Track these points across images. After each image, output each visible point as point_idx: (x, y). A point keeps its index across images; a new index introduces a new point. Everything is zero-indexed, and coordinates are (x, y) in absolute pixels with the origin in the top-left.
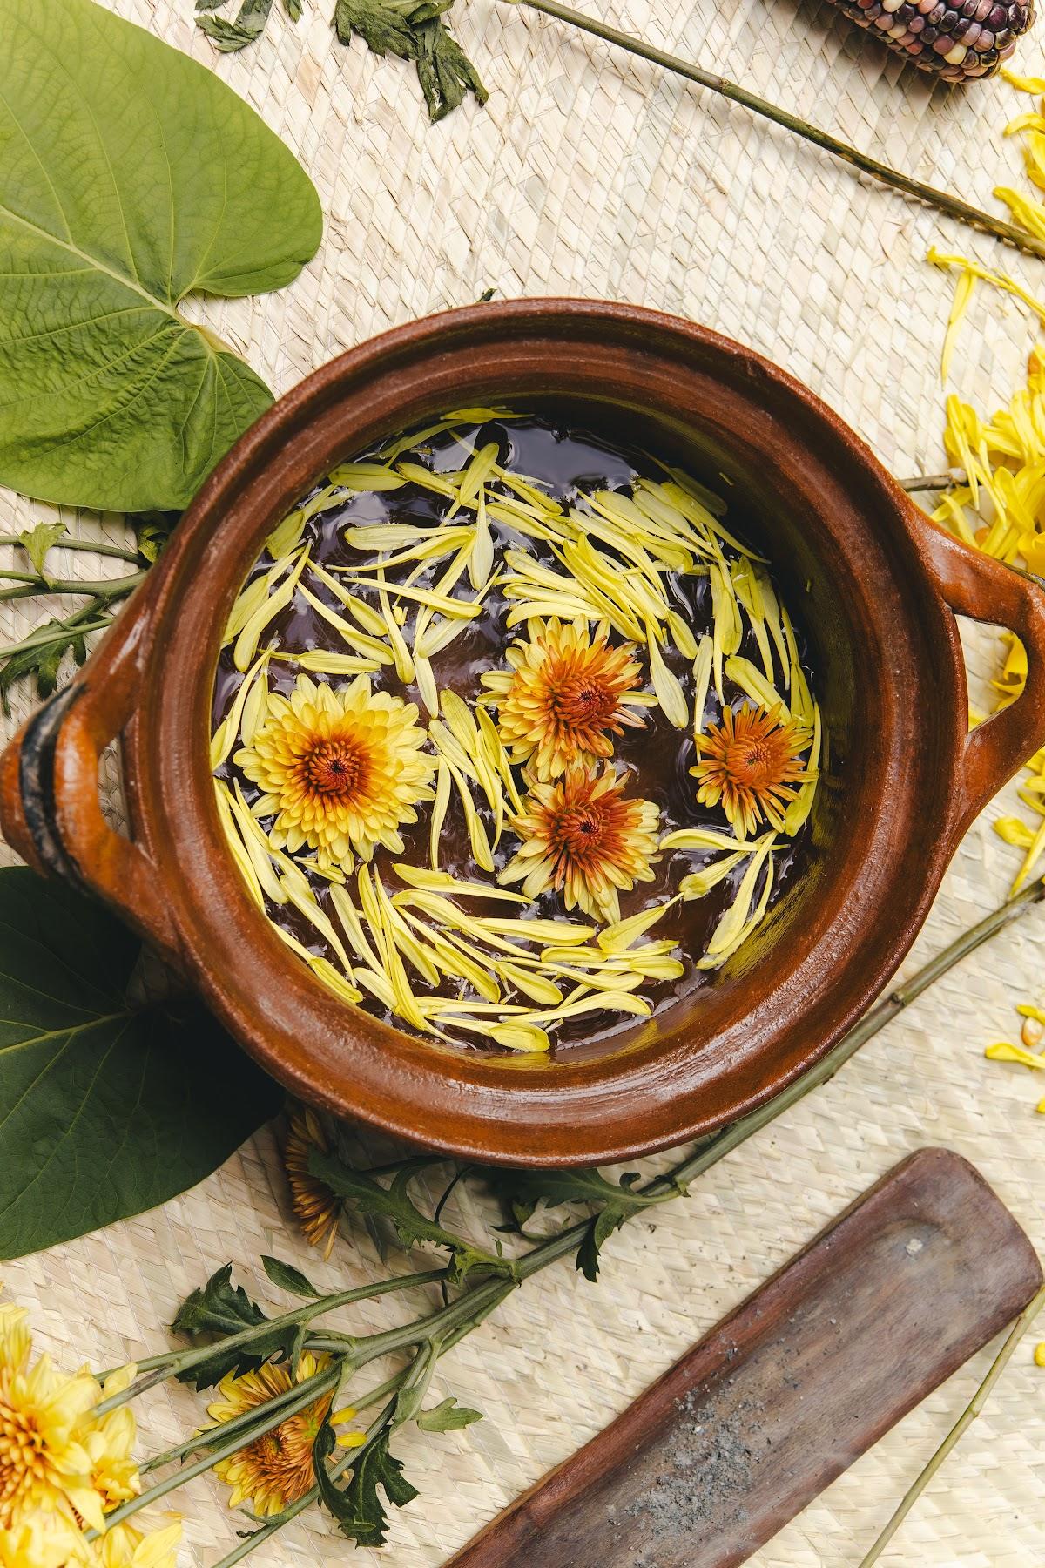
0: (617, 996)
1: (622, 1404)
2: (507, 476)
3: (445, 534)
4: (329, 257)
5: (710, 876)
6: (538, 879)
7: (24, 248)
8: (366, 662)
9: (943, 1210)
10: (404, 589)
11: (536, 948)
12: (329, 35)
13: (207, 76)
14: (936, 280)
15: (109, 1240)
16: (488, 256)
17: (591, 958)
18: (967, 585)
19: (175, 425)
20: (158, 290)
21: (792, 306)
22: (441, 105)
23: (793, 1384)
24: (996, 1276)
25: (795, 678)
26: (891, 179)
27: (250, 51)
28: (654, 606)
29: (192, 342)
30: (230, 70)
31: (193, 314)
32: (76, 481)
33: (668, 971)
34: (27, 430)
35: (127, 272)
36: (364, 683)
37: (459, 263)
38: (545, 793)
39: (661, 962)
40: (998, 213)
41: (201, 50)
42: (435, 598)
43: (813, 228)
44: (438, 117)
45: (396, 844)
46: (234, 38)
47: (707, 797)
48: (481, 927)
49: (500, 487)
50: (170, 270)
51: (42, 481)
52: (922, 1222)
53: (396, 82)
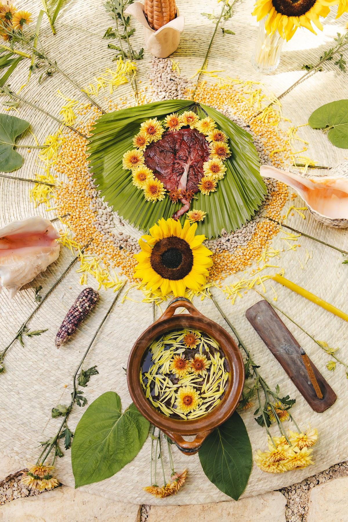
0: (222, 362)
1: (278, 362)
4: (117, 390)
5: (206, 347)
6: (205, 372)
7: (112, 435)
8: (174, 395)
9: (254, 314)
10: (164, 388)
11: (214, 373)
12: (86, 388)
13: (90, 406)
14: (126, 302)
15: (250, 434)
17: (216, 365)
19: (138, 416)
20: (119, 417)
22: (96, 372)
23: (277, 337)
24: (264, 307)
25: (179, 333)
26: (111, 308)
27: (87, 399)
28: (168, 352)
29: (127, 413)
30: (90, 403)
31: (123, 411)
32: (145, 431)
33: (219, 354)
34: (137, 437)
35: (117, 421)
36: (176, 395)
37: (119, 372)
38: (193, 370)
39: (217, 355)
40: (117, 292)
41: (87, 406)
42: (165, 384)
44: (98, 373)
46: (85, 402)
47: (195, 347)
48: (211, 381)
49: (151, 373)
50: (117, 414)
51: (145, 436)
52: (255, 317)
53: (93, 379)
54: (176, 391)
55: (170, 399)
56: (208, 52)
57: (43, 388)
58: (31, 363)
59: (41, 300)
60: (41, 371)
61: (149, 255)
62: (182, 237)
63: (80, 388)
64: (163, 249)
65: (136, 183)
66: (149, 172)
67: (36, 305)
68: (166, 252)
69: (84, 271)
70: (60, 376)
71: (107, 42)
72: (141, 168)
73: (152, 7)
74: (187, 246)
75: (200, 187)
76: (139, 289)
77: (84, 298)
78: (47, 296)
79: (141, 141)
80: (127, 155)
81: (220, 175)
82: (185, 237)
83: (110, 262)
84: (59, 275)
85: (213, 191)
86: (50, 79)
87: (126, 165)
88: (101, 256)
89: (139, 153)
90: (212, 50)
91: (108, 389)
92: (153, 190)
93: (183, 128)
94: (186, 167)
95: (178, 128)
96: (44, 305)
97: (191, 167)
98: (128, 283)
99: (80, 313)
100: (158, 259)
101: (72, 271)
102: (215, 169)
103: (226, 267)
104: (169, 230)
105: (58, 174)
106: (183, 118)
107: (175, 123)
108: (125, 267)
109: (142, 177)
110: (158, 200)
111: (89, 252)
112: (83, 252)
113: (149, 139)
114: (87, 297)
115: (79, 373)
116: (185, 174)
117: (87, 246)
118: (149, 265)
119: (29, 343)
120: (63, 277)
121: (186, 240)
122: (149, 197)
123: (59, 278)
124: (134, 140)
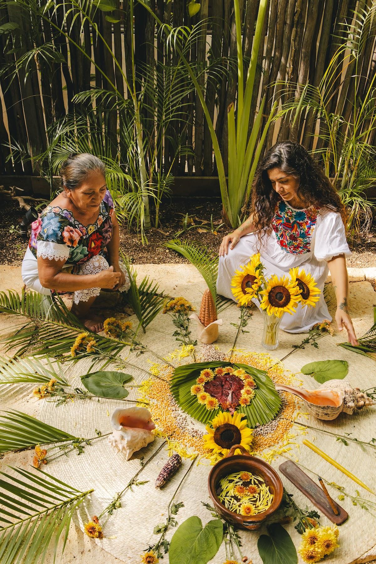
0: (267, 489)
1: (305, 496)
2: (221, 495)
3: (226, 501)
4: (198, 515)
5: (256, 481)
6: (257, 495)
7: (197, 542)
8: (238, 508)
9: (285, 467)
10: (231, 504)
11: (263, 495)
12: (176, 515)
13: (180, 526)
14: (199, 466)
15: (293, 540)
16: (197, 502)
17: (264, 491)
18: (232, 453)
20: (201, 530)
21: (201, 477)
22: (183, 506)
23: (301, 481)
24: (290, 464)
25: (238, 473)
26: (190, 468)
28: (232, 484)
29: (207, 526)
30: (180, 523)
31: (204, 528)
32: (220, 538)
33: (265, 485)
34: (215, 542)
35: (200, 533)
36: (240, 508)
37: (198, 504)
38: (249, 493)
39: (264, 485)
40: (193, 460)
41: (178, 526)
42: (232, 502)
43: (194, 475)
45: (255, 506)
46: (177, 523)
47: (249, 480)
48: (262, 499)
49: (221, 496)
50: (199, 529)
51: (220, 541)
52: (286, 469)
53: (181, 510)
54: (239, 506)
55: (236, 510)
56: (236, 341)
57: (146, 516)
58: (137, 502)
59: (143, 466)
60: (144, 506)
61: (213, 435)
62: (232, 424)
63: (173, 516)
64: (222, 430)
65: (200, 401)
66: (207, 394)
67: (141, 467)
68: (224, 432)
69: (170, 449)
70: (158, 509)
71: (175, 338)
72: (202, 393)
73: (204, 315)
74: (237, 428)
75: (240, 402)
76: (207, 458)
77: (174, 458)
78: (147, 463)
79: (201, 381)
80: (193, 388)
81: (252, 396)
82: (234, 423)
83: (187, 444)
84: (154, 452)
85: (248, 404)
86: (142, 355)
87: (193, 393)
88: (181, 441)
89: (201, 386)
90: (238, 340)
91: (192, 515)
92: (211, 403)
93: (226, 374)
94: (230, 392)
95: (223, 374)
96: (146, 468)
97: (233, 393)
98: (199, 456)
99: (172, 466)
100: (219, 436)
101: (163, 449)
102: (248, 392)
103: (262, 444)
104: (225, 419)
105: (150, 399)
106: (225, 370)
107: (220, 372)
108: (197, 446)
109: (204, 398)
110: (215, 409)
111: (173, 439)
112: (169, 438)
113: (206, 379)
114: (175, 458)
115: (171, 505)
116: (230, 395)
117: (172, 435)
118: (213, 441)
119: (136, 490)
120: (157, 453)
121: (235, 425)
122: (208, 408)
123: (154, 453)
124: (197, 380)
